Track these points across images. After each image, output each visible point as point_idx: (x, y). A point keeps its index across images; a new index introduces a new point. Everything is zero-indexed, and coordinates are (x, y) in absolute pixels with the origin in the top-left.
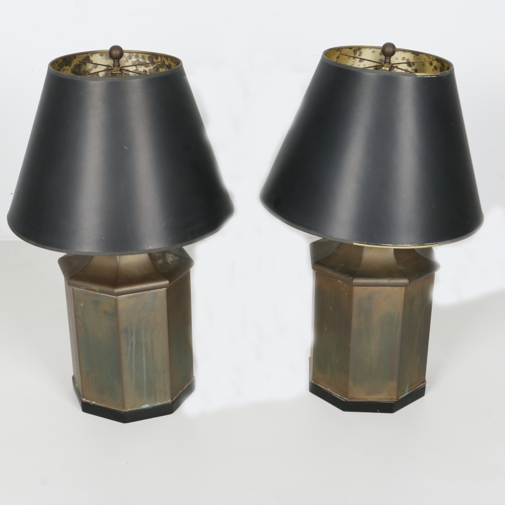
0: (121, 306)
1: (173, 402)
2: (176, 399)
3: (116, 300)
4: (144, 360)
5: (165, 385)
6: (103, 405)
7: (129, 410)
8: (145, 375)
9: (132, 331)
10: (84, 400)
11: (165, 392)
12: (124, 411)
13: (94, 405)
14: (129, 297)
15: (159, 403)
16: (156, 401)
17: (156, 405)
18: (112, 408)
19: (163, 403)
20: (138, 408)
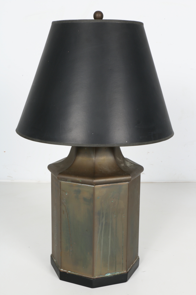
0: (97, 193)
1: (127, 273)
2: (129, 271)
3: (94, 188)
4: (110, 237)
5: (123, 258)
6: (77, 274)
7: (97, 277)
8: (110, 249)
9: (103, 214)
10: (62, 270)
11: (123, 264)
12: (92, 278)
13: (69, 274)
14: (103, 187)
15: (118, 273)
16: (116, 271)
17: (116, 274)
18: (84, 276)
19: (120, 273)
20: (103, 276)
